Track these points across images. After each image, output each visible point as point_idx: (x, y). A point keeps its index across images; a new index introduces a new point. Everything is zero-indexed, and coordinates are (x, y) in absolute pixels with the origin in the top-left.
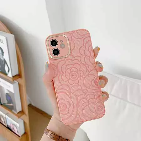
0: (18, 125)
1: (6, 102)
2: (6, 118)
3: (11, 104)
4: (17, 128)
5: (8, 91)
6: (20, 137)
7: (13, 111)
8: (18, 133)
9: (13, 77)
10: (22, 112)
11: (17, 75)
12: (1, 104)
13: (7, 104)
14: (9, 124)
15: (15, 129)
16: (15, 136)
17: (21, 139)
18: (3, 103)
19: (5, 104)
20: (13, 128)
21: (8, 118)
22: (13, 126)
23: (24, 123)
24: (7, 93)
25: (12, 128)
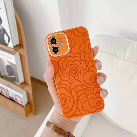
0: (21, 96)
1: (7, 74)
2: (7, 90)
3: (13, 76)
4: (20, 99)
5: (9, 62)
6: (23, 106)
7: (15, 82)
8: (22, 103)
9: (14, 47)
10: (25, 83)
11: (18, 45)
12: (2, 77)
13: (8, 76)
14: (11, 96)
15: (18, 99)
16: (18, 106)
17: (26, 108)
18: (4, 76)
19: (6, 76)
20: (16, 99)
21: (10, 90)
22: (16, 97)
23: (28, 93)
24: (7, 65)
25: (14, 99)
